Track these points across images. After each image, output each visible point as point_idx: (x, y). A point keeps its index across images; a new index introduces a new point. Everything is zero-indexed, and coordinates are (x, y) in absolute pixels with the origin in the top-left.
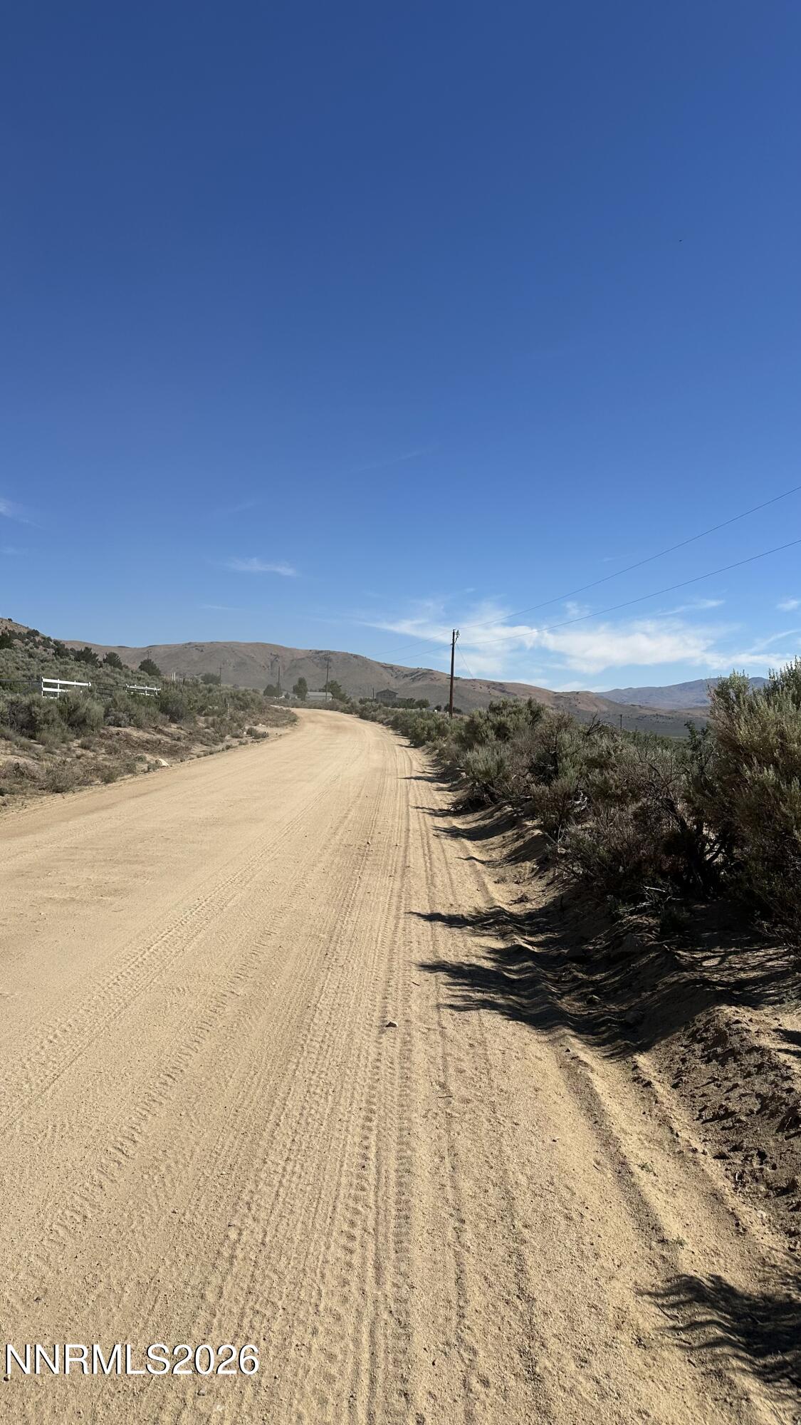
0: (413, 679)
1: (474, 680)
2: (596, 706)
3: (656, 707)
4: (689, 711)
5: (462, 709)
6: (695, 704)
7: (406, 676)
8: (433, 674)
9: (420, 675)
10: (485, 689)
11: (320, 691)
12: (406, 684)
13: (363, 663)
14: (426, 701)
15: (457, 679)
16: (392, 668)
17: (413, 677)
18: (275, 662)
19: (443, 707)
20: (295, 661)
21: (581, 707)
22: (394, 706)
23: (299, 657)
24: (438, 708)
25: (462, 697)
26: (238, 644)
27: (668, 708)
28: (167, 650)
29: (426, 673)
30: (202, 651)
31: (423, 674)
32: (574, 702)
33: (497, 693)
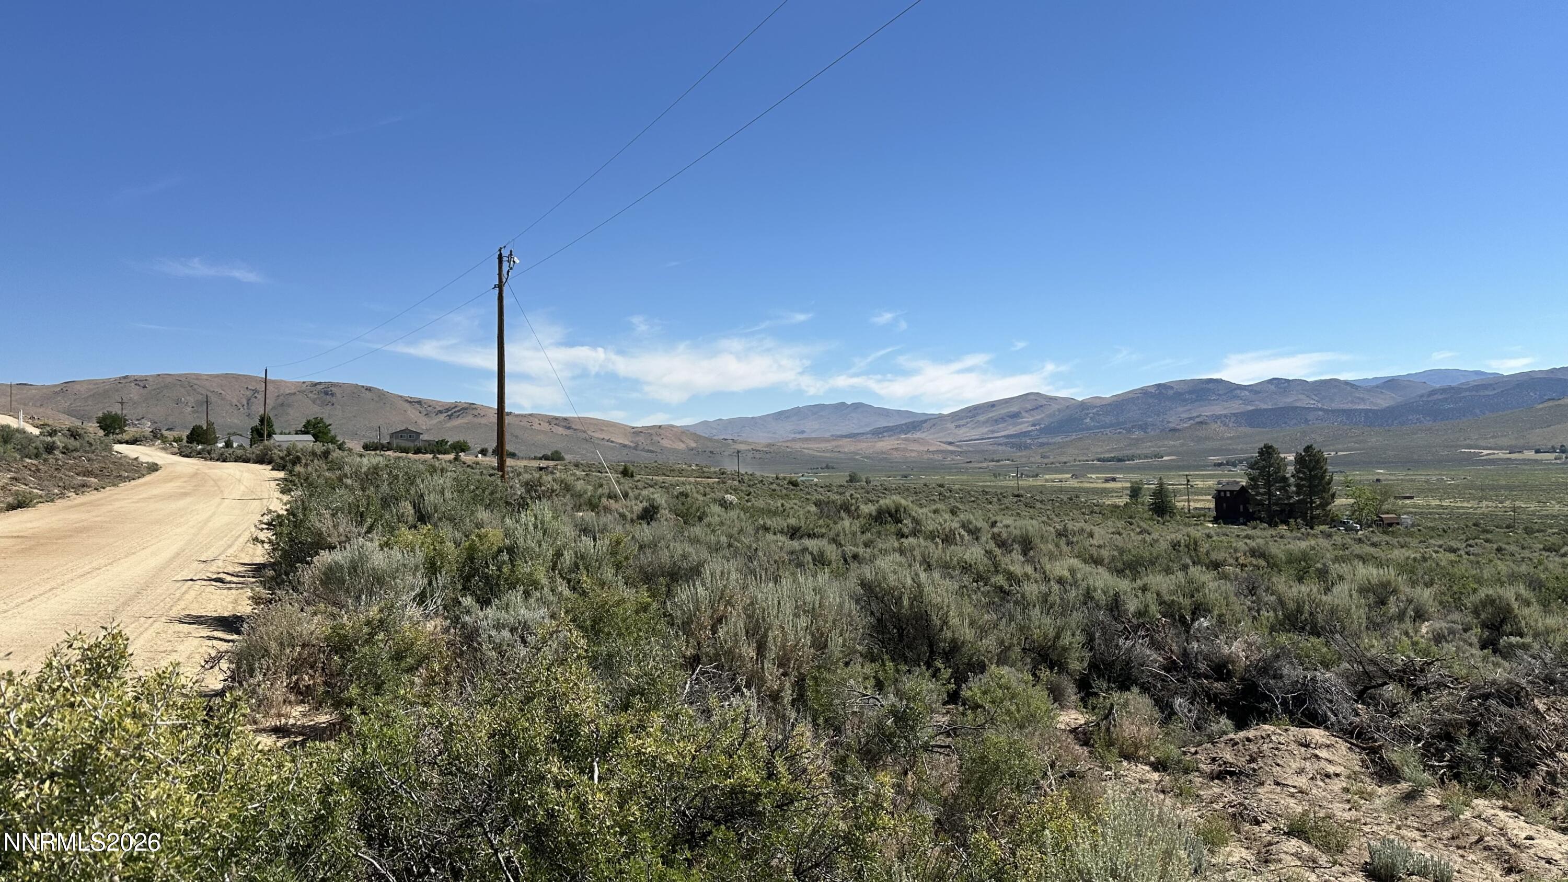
0: (450, 416)
1: (531, 415)
2: (683, 442)
3: (750, 440)
4: (788, 444)
5: (517, 452)
6: (793, 436)
7: (441, 412)
8: (476, 409)
9: (459, 411)
10: (545, 427)
11: (297, 434)
12: (440, 422)
13: (381, 397)
14: (465, 443)
15: (509, 414)
16: (419, 402)
17: (449, 413)
18: (253, 400)
19: (490, 451)
20: (282, 397)
21: (666, 443)
22: (418, 451)
23: (288, 392)
24: (484, 452)
25: (517, 437)
26: (198, 377)
27: (764, 441)
28: (91, 387)
29: (466, 409)
30: (145, 387)
31: (463, 409)
32: (656, 438)
33: (560, 430)
